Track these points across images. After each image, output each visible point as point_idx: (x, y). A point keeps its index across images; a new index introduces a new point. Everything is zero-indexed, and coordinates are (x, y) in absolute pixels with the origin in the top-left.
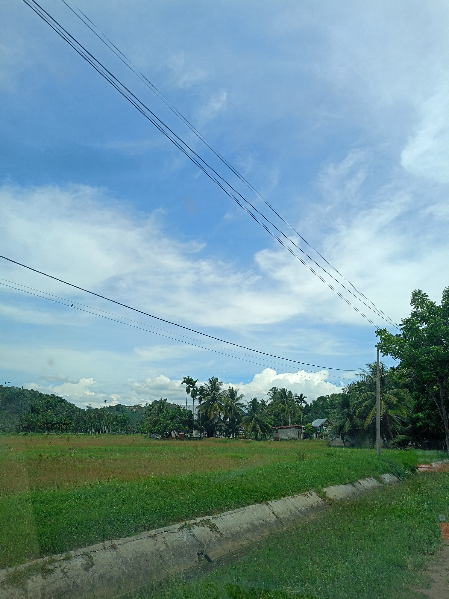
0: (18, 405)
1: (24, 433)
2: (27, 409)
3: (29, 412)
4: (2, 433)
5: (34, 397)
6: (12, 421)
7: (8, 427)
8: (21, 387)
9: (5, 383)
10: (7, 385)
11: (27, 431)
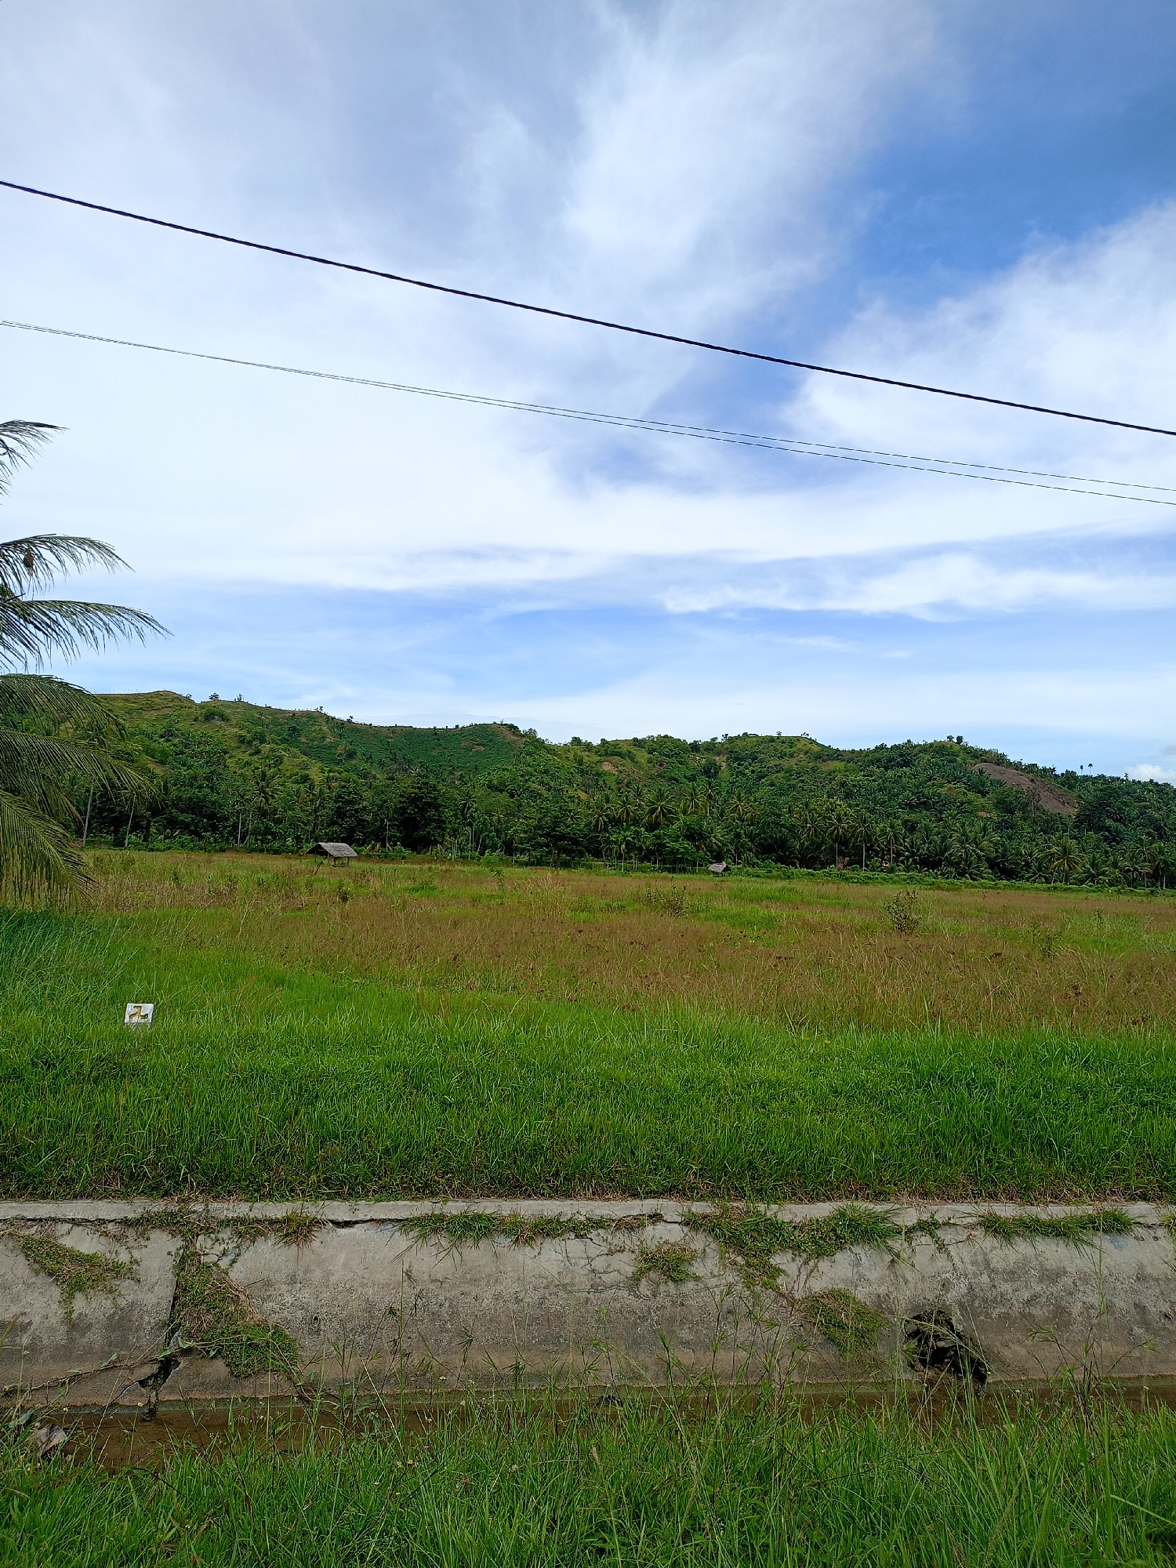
0: (1120, 822)
1: (1148, 890)
2: (1147, 830)
3: (1153, 838)
4: (1094, 888)
5: (1162, 799)
6: (1111, 858)
7: (1103, 873)
8: (1123, 777)
9: (1082, 767)
10: (1087, 772)
11: (1153, 885)
